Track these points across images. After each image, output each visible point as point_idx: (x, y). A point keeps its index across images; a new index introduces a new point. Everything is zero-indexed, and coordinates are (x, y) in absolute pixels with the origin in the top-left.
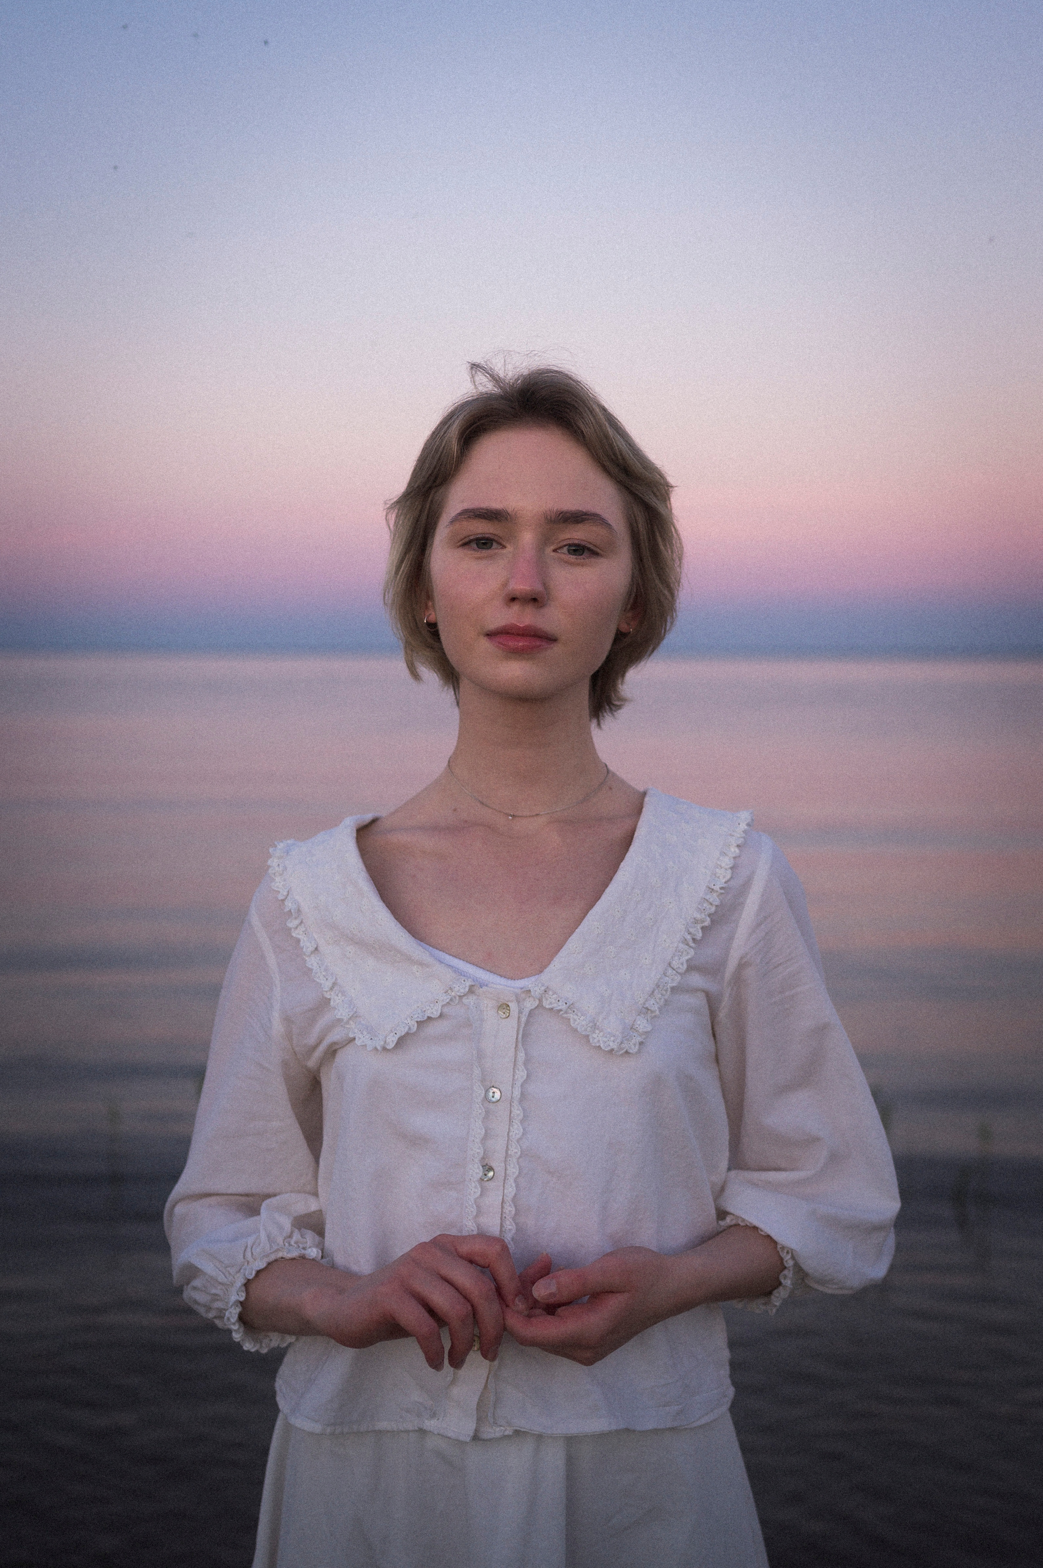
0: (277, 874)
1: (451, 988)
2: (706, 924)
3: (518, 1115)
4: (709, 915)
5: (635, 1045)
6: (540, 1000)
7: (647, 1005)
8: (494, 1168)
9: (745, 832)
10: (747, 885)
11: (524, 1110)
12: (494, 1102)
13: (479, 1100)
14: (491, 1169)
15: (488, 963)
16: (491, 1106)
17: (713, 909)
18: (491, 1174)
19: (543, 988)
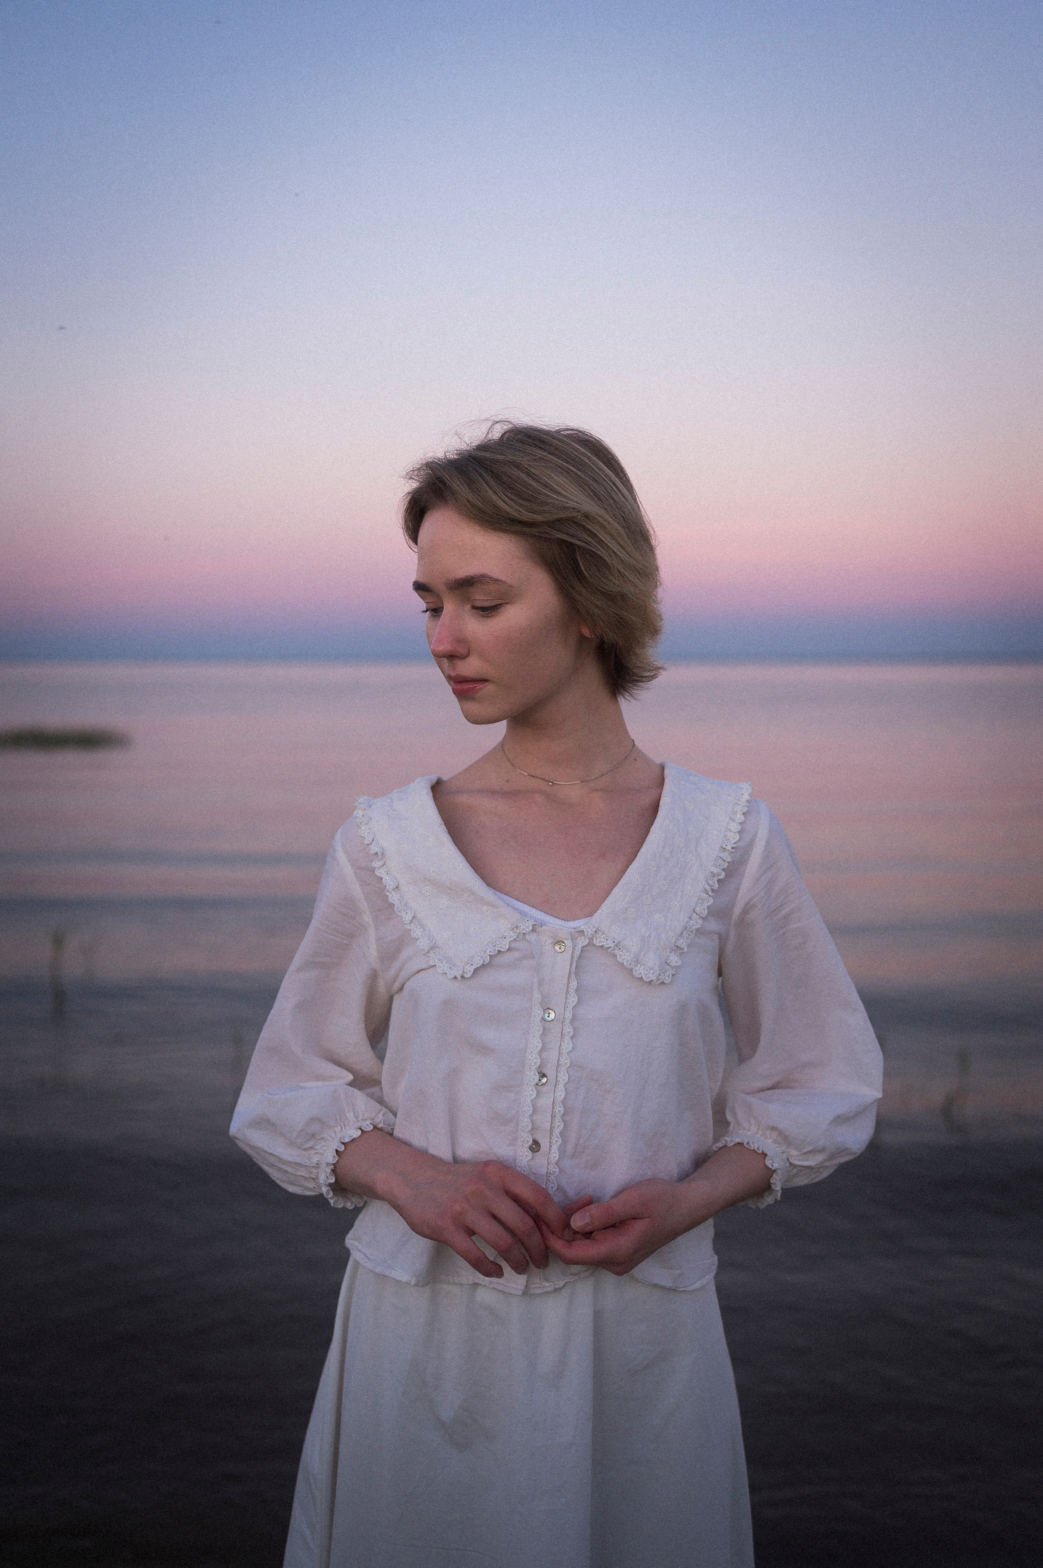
0: (363, 823)
1: (516, 927)
2: (721, 877)
3: (569, 1033)
4: (724, 870)
5: (669, 976)
6: (591, 939)
7: (676, 944)
8: (547, 1075)
9: (748, 801)
10: (751, 844)
11: (574, 1029)
12: (549, 1021)
13: (539, 1018)
14: (544, 1076)
15: (547, 905)
16: (547, 1024)
17: (726, 865)
18: (544, 1080)
19: (594, 929)
